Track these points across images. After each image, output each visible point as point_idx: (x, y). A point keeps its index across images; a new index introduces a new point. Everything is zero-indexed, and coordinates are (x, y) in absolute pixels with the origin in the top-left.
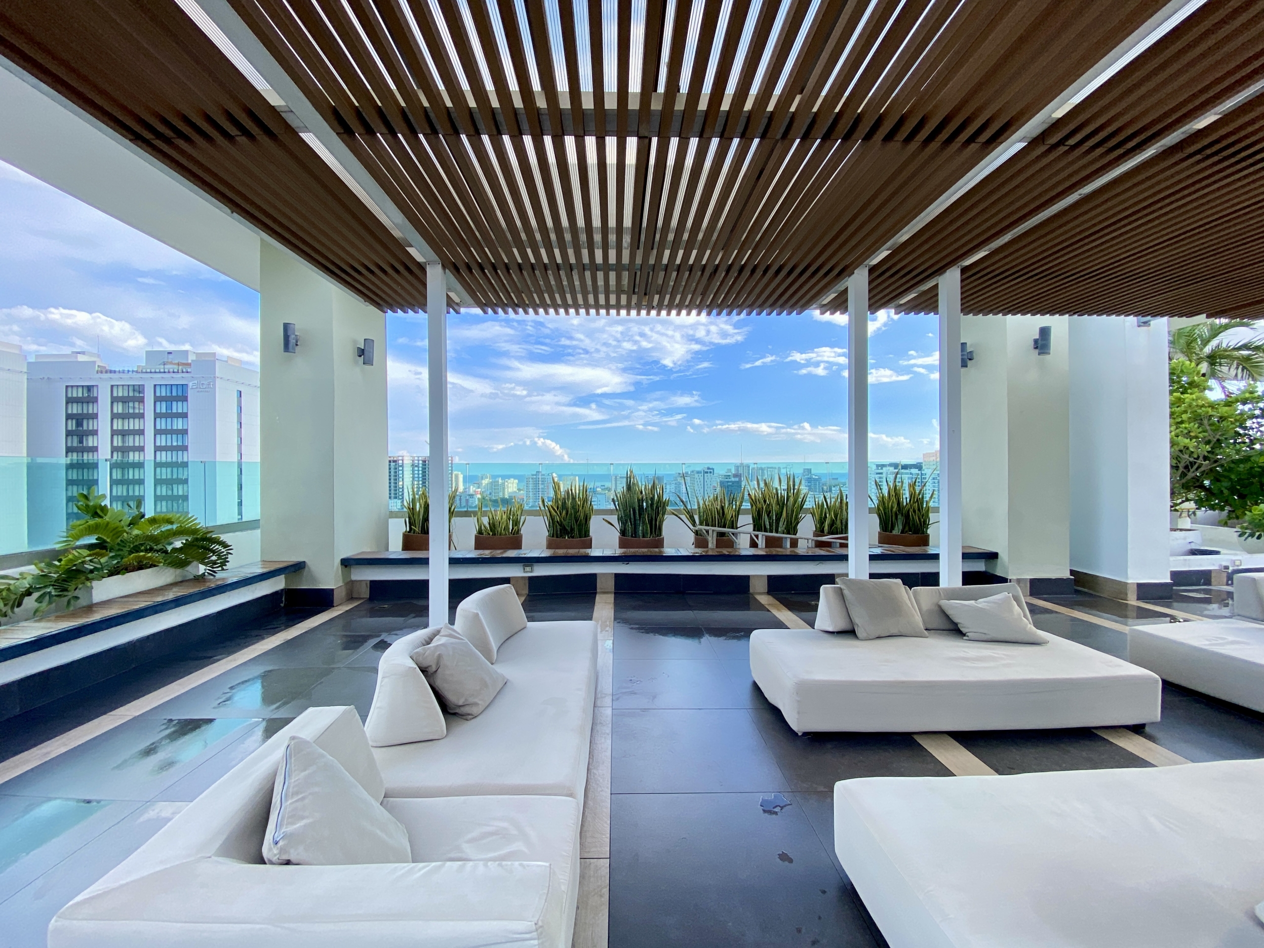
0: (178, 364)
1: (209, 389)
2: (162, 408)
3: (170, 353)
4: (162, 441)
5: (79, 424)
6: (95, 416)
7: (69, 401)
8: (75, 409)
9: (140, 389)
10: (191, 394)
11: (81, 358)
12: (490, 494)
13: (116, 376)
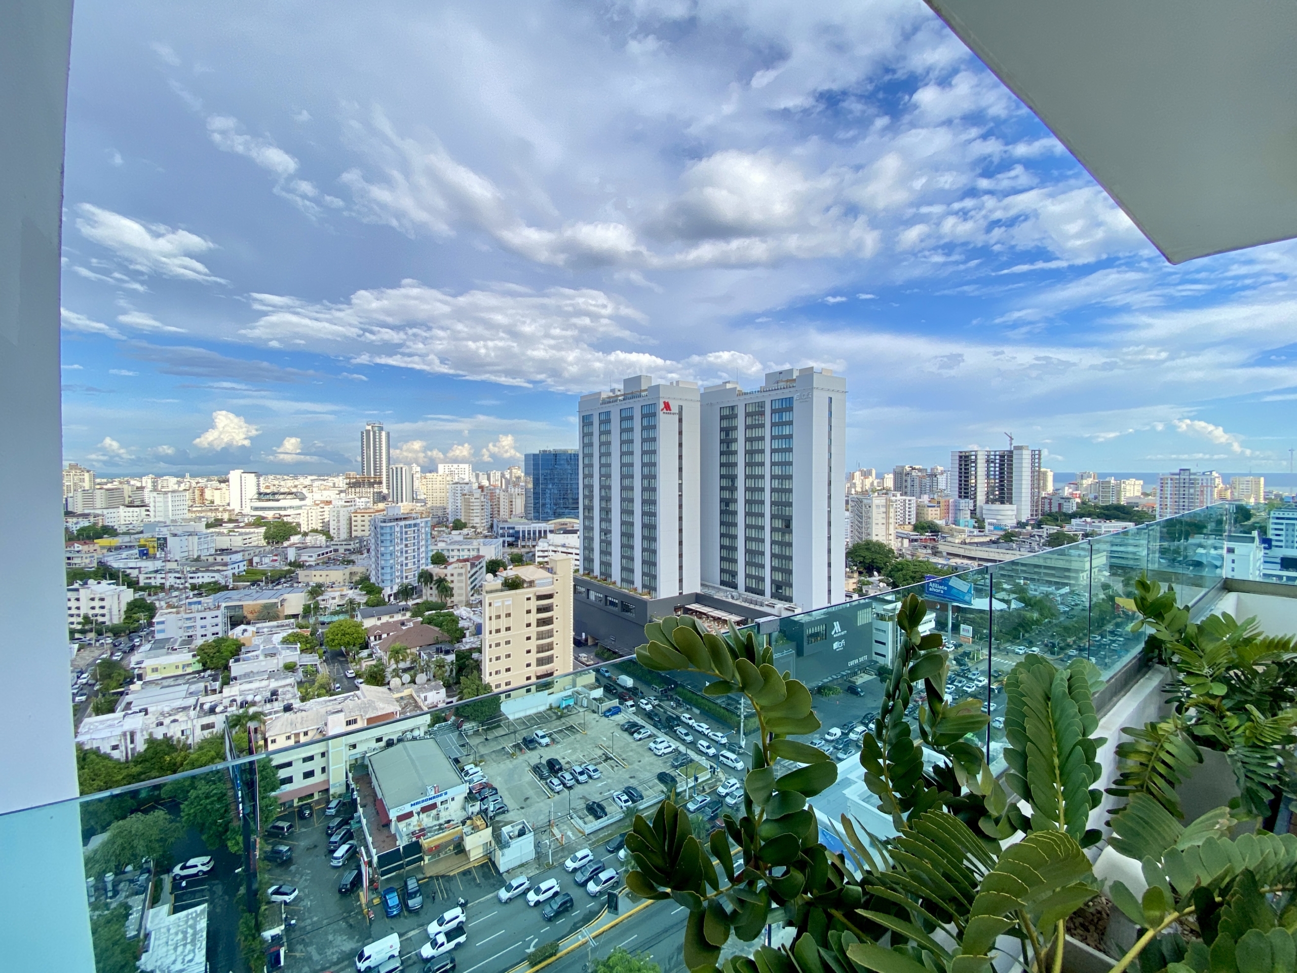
0: (787, 381)
1: (808, 399)
2: (776, 418)
3: (781, 373)
4: (776, 445)
5: (727, 435)
6: (736, 428)
7: (722, 418)
8: (725, 424)
9: (762, 405)
10: (796, 405)
11: (728, 386)
12: (1096, 498)
13: (747, 397)
